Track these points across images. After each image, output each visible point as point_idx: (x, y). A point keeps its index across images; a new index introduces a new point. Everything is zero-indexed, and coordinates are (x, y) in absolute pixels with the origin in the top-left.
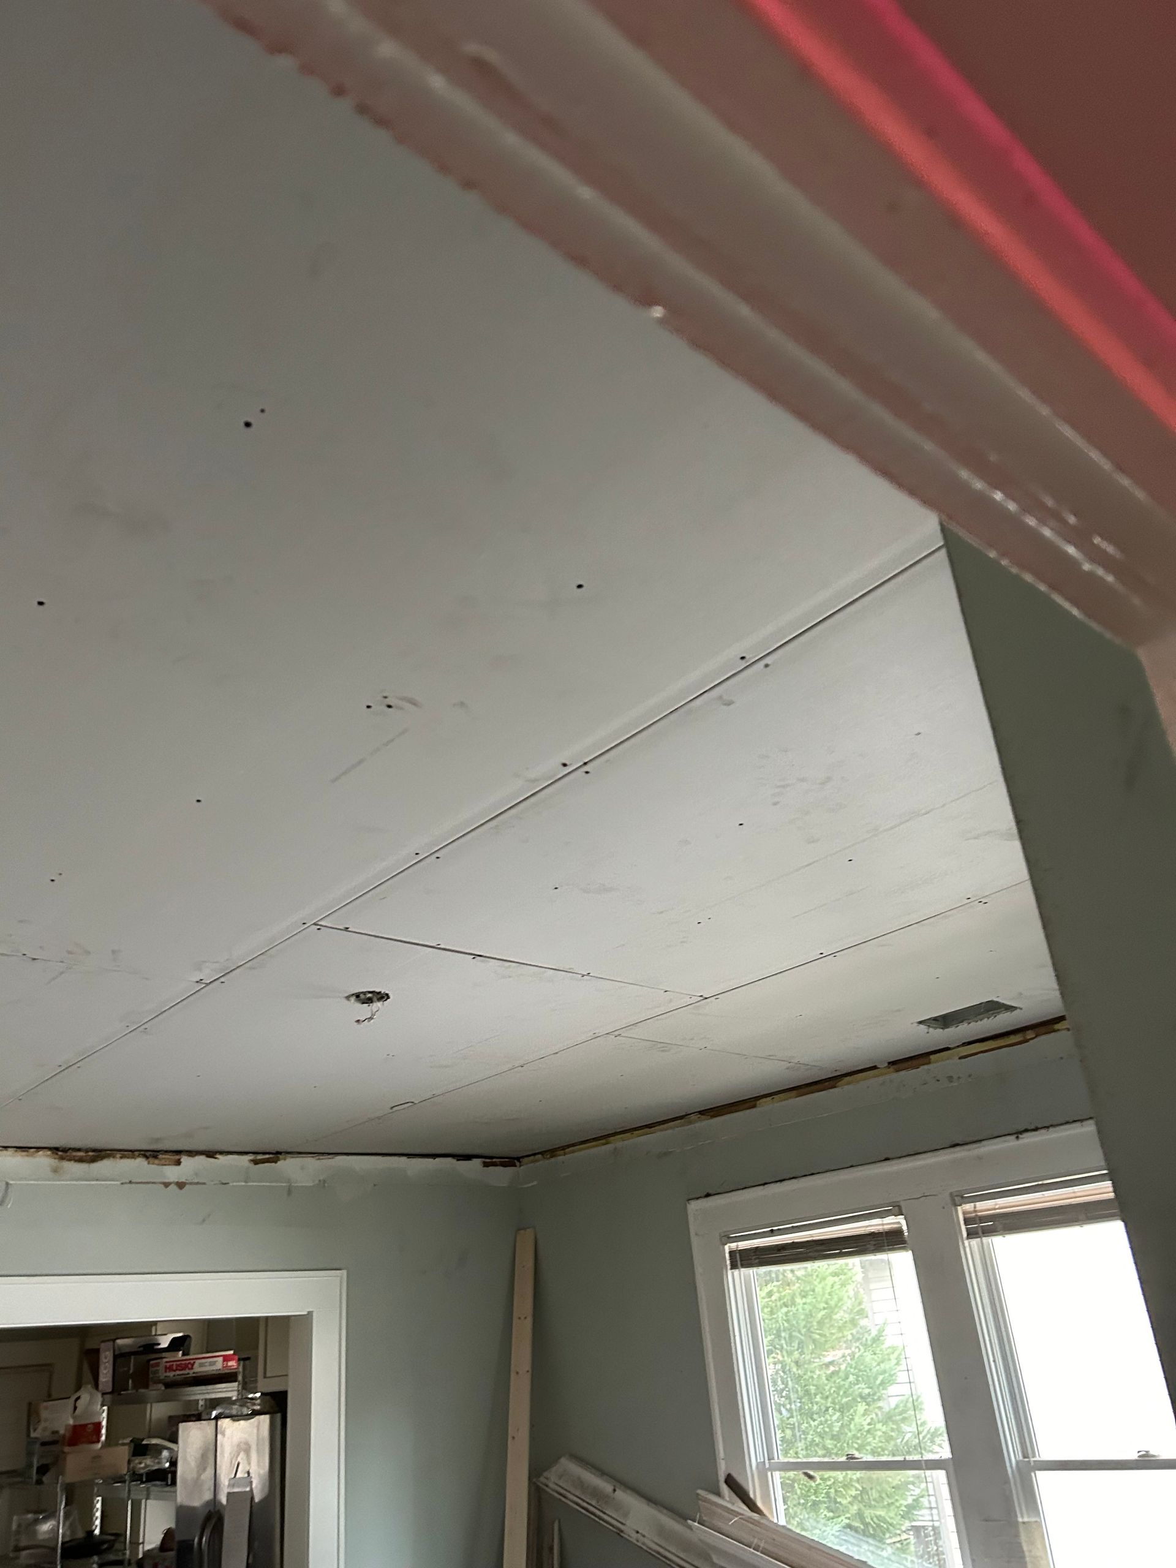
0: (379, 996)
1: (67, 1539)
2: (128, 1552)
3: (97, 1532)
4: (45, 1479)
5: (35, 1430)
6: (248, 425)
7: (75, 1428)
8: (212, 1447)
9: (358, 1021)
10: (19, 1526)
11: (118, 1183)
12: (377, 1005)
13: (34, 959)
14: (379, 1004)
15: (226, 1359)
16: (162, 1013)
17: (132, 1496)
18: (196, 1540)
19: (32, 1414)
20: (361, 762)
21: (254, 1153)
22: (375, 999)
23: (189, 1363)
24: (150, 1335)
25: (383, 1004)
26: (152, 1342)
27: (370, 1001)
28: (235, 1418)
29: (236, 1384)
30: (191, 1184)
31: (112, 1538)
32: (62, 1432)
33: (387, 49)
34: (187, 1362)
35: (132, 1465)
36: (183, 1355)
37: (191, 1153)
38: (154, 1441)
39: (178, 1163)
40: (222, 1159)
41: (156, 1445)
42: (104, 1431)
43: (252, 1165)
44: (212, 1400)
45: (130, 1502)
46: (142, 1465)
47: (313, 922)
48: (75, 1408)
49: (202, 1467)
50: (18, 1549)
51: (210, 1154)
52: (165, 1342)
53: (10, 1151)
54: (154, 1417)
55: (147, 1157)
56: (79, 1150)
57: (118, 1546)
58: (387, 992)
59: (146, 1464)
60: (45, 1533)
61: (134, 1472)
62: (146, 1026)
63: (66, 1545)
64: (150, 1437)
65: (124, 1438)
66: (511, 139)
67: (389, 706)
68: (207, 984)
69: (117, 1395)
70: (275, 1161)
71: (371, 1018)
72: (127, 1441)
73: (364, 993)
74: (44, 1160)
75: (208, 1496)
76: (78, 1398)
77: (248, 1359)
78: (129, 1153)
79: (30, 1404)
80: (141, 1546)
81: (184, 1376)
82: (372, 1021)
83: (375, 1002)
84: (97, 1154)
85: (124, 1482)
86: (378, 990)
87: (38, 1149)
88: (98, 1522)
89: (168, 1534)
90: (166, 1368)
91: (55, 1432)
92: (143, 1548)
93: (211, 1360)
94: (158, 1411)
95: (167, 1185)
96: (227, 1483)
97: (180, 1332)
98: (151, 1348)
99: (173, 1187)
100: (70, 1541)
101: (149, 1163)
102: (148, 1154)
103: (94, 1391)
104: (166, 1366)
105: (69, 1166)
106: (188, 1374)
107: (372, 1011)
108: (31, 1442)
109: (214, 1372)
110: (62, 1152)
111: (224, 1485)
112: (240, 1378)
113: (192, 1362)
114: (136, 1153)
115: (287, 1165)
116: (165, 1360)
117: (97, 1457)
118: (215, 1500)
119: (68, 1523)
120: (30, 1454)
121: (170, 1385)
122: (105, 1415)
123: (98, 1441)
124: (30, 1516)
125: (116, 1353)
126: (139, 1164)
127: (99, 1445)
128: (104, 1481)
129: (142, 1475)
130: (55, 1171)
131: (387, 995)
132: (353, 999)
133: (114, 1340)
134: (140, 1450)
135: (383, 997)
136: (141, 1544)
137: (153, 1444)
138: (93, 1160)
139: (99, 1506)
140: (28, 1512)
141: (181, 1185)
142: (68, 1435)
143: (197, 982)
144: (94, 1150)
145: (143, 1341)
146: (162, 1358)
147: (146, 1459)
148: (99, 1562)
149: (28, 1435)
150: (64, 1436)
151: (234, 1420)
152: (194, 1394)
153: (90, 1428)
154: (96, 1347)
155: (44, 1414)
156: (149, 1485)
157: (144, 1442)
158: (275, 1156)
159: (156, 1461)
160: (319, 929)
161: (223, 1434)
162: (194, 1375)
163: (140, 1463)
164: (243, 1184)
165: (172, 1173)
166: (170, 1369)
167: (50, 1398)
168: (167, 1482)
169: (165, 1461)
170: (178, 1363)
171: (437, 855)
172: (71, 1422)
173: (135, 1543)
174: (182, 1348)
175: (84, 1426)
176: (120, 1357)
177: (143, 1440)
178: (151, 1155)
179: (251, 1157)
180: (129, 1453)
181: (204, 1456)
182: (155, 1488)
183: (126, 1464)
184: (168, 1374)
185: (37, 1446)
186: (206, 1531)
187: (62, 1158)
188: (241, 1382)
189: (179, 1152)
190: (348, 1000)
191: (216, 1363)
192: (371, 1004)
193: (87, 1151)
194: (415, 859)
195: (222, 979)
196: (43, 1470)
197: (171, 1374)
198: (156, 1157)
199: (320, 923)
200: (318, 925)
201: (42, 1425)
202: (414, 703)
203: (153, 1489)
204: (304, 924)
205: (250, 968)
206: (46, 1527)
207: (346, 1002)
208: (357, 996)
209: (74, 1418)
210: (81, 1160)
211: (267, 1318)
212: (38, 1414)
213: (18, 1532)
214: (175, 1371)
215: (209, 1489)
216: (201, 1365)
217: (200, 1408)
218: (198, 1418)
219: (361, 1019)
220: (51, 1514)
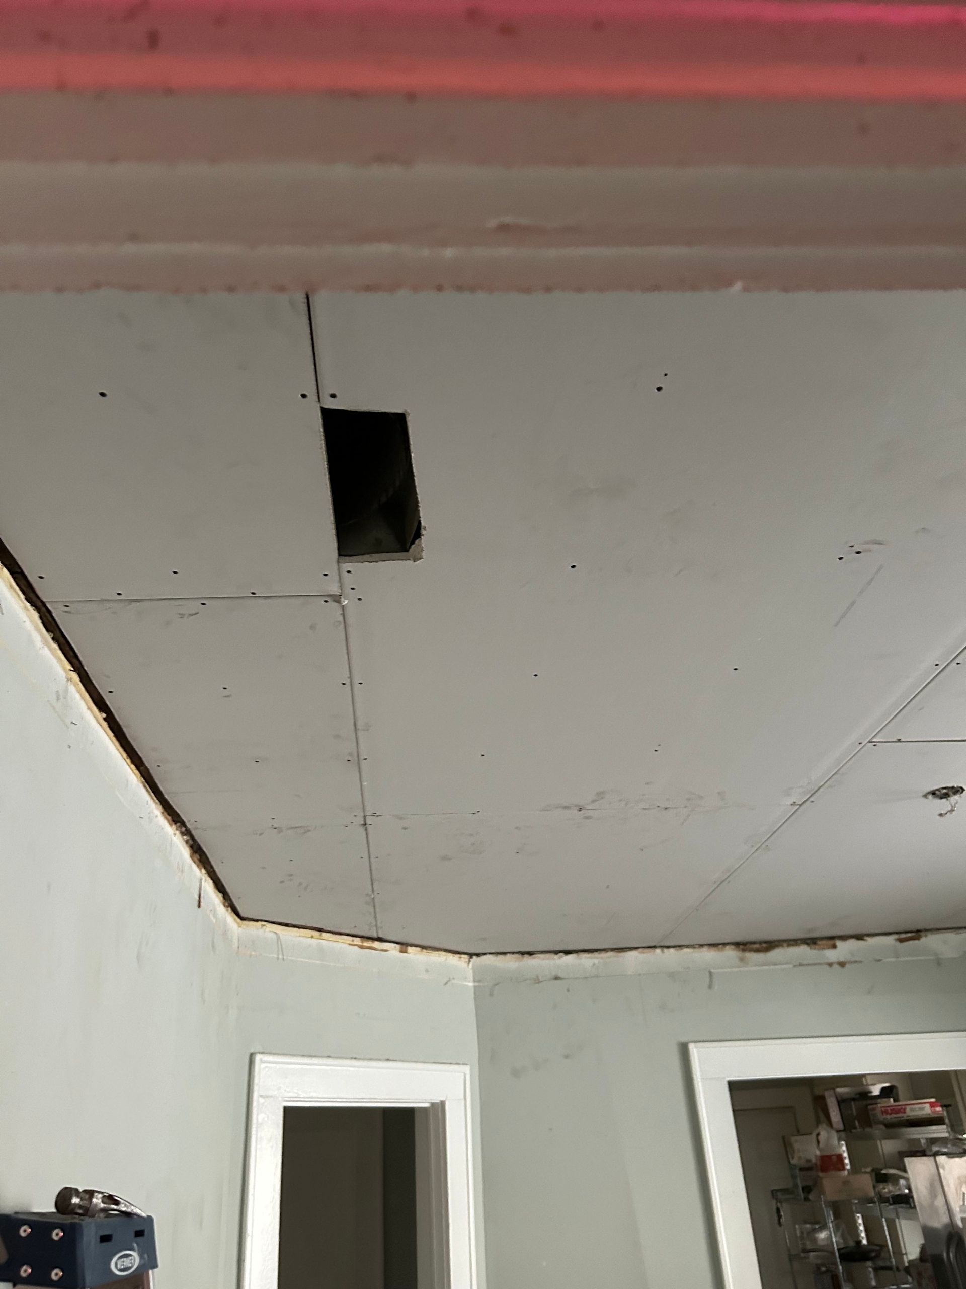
0: (954, 790)
1: (842, 1246)
2: (893, 1260)
3: (865, 1242)
4: (811, 1197)
5: (793, 1158)
6: (659, 389)
7: (823, 1158)
8: (937, 1178)
9: (941, 815)
10: (802, 1232)
11: (791, 966)
12: (955, 798)
13: (666, 808)
14: (957, 797)
15: (932, 1105)
16: (775, 832)
17: (885, 1215)
18: (945, 1255)
19: (787, 1147)
20: (853, 604)
21: (897, 933)
22: (951, 793)
23: (902, 1108)
24: (863, 1084)
25: (960, 796)
26: (867, 1091)
27: (947, 796)
28: (950, 1155)
29: (944, 1127)
30: (851, 962)
31: (878, 1248)
32: (814, 1160)
33: (449, 253)
34: (899, 1107)
35: (877, 1190)
36: (895, 1101)
37: (844, 938)
38: (892, 1171)
39: (834, 946)
40: (871, 941)
41: (894, 1175)
42: (847, 1161)
43: (898, 943)
44: (932, 1139)
45: (884, 1220)
46: (886, 1190)
47: (868, 740)
48: (818, 1142)
49: (933, 1195)
50: (806, 1251)
51: (859, 937)
52: (876, 1090)
53: (705, 949)
54: (885, 1151)
55: (808, 944)
56: (754, 943)
57: (883, 1254)
58: (960, 785)
59: (888, 1189)
60: (823, 1240)
61: (881, 1196)
62: (766, 844)
63: (842, 1251)
64: (886, 1167)
65: (866, 1167)
66: (552, 253)
67: (858, 553)
68: (801, 805)
69: (847, 1131)
70: (918, 938)
71: (952, 810)
72: (869, 1170)
73: (938, 790)
74: (731, 953)
75: (945, 1219)
76: (818, 1135)
77: (950, 1105)
78: (794, 942)
79: (784, 1138)
80: (905, 1256)
81: (899, 1119)
82: (954, 813)
83: (952, 796)
84: (769, 945)
85: (874, 1202)
86: (950, 785)
87: (724, 944)
88: (863, 1234)
89: (923, 1249)
90: (883, 1112)
91: (808, 1161)
92: (907, 1258)
93: (920, 1106)
94: (888, 1147)
95: (830, 965)
96: (958, 1209)
97: (886, 1082)
98: (865, 1095)
99: (836, 966)
100: (843, 1248)
101: (811, 948)
102: (808, 941)
103: (829, 1129)
104: (882, 1110)
105: (751, 956)
106: (903, 1117)
107: (951, 804)
108: (792, 1167)
109: (924, 1116)
110: (742, 946)
111: (956, 1211)
112: (947, 1121)
113: (903, 1107)
114: (799, 942)
115: (931, 941)
116: (879, 1105)
117: (846, 1182)
118: (952, 1223)
119: (839, 1234)
120: (794, 1177)
121: (889, 1126)
122: (844, 1148)
123: (843, 1168)
124: (808, 1226)
125: (839, 1099)
126: (803, 949)
127: (846, 1173)
128: (859, 1202)
129: (888, 1198)
130: (742, 960)
131: (962, 788)
132: (930, 796)
133: (834, 1089)
134: (881, 1178)
135: (958, 790)
136: (904, 1254)
137: (891, 1174)
138: (767, 950)
139: (860, 1221)
140: (806, 1222)
141: (842, 964)
142: (818, 1163)
143: (792, 804)
144: (766, 942)
145: (859, 1089)
146: (876, 1104)
147: (888, 1185)
148: (874, 1266)
149: (789, 1162)
150: (816, 1164)
151: (949, 1157)
152: (913, 1134)
153: (834, 1158)
154: (821, 1093)
155: (796, 1146)
156: (897, 1206)
157: (884, 1172)
158: (917, 934)
159: (897, 1188)
160: (875, 745)
161: (944, 1168)
162: (908, 1118)
163: (884, 1189)
164: (893, 960)
165: (831, 955)
166: (886, 1112)
167: (799, 1133)
168: (911, 1205)
169: (903, 1188)
170: (892, 1108)
171: (957, 661)
172: (818, 1153)
173: (899, 1254)
174: (891, 1096)
175: (829, 1157)
176: (842, 1102)
177: (882, 1170)
178: (811, 941)
179: (896, 936)
180: (872, 1180)
181: (932, 1185)
182: (901, 1209)
183: (872, 1190)
184: (885, 1116)
185: (797, 1171)
186: (951, 1250)
187: (744, 950)
188: (949, 1125)
189: (832, 938)
190: (927, 798)
191: (925, 1108)
192: (949, 798)
193: (760, 943)
194: (936, 669)
195: (811, 799)
196: (807, 1190)
197: (889, 1117)
198: (815, 943)
199: (874, 740)
200: (872, 742)
201: (796, 1155)
202: (880, 543)
203: (900, 1210)
204: (860, 743)
205: (830, 787)
206: (822, 1235)
207: (924, 799)
208: (933, 793)
209: (820, 1150)
210: (757, 951)
211: (956, 1071)
212: (791, 1145)
213: (802, 1238)
214: (891, 1114)
215: (945, 1213)
216: (912, 1110)
217: (923, 1145)
218: (923, 1153)
219: (943, 812)
220: (824, 1227)
